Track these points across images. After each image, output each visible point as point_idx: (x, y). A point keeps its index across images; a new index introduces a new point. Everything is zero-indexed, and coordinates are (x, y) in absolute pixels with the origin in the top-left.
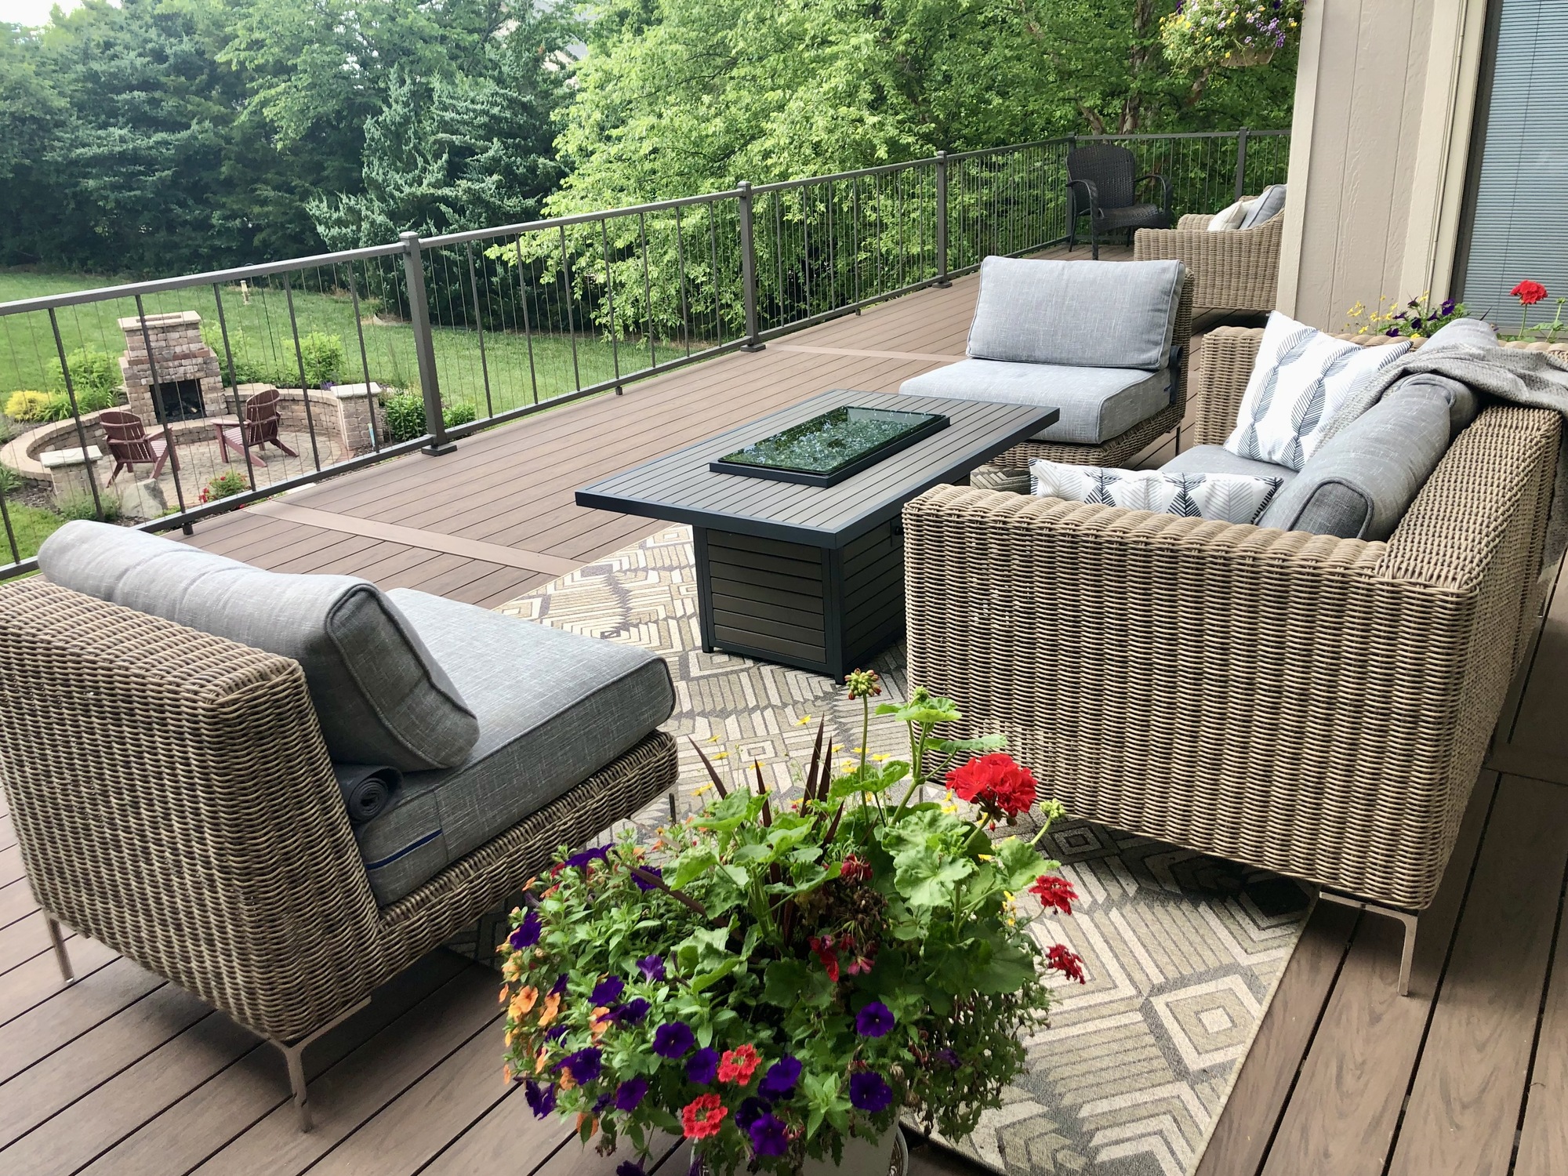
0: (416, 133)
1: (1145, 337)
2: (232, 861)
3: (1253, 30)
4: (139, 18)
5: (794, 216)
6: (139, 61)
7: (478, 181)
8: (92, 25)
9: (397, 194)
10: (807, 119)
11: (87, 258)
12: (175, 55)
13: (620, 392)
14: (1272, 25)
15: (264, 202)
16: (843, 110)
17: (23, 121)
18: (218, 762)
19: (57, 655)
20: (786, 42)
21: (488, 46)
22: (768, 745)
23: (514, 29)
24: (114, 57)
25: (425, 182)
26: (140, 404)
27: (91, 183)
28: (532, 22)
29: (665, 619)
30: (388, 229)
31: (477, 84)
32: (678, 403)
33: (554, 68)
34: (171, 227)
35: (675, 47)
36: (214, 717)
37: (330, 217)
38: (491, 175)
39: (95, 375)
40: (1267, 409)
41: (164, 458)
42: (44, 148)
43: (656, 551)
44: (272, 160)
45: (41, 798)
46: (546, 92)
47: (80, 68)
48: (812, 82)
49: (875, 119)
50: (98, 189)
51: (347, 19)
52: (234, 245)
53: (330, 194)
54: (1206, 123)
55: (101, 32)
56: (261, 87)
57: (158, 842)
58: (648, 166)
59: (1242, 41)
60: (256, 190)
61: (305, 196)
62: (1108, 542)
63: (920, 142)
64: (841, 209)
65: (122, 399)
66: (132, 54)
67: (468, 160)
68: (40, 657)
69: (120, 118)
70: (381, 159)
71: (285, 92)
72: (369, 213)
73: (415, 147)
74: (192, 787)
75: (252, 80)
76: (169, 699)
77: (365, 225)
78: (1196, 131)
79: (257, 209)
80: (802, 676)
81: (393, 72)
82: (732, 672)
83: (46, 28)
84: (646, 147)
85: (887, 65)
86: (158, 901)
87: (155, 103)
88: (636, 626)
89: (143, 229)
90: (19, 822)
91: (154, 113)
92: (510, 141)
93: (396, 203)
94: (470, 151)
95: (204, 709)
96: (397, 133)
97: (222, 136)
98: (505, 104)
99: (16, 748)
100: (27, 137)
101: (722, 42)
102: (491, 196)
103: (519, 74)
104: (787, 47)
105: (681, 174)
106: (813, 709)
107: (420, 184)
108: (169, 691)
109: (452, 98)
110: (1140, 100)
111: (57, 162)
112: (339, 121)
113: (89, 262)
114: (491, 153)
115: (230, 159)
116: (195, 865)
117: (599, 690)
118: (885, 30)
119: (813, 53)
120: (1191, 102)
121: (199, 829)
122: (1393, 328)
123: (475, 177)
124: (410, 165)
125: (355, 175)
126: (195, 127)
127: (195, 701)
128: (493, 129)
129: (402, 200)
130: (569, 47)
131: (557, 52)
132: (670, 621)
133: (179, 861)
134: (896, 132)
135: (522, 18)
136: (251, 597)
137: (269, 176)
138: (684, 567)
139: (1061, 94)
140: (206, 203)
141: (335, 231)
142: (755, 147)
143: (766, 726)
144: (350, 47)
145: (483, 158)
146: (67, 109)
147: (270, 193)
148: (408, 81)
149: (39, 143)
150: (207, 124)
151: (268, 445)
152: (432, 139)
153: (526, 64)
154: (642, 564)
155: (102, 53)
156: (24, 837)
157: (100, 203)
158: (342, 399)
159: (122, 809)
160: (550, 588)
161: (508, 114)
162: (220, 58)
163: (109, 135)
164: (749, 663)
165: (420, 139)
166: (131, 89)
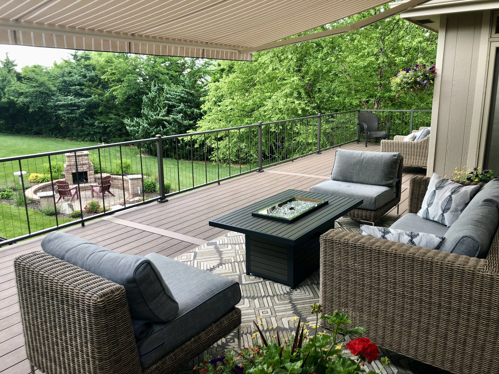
0: (158, 100)
1: (388, 176)
2: (96, 355)
3: (419, 83)
4: (80, 65)
5: (272, 130)
6: (79, 78)
7: (176, 115)
8: (66, 67)
9: (151, 118)
10: (277, 102)
11: (57, 134)
12: (89, 76)
13: (219, 184)
14: (425, 82)
15: (111, 119)
16: (289, 99)
17: (43, 93)
18: (95, 321)
19: (45, 279)
20: (272, 79)
21: (181, 76)
22: (269, 310)
23: (189, 72)
24: (71, 76)
25: (160, 115)
26: (69, 178)
27: (61, 112)
28: (195, 70)
29: (234, 262)
30: (148, 128)
31: (177, 87)
32: (237, 188)
33: (200, 83)
34: (83, 125)
35: (238, 79)
36: (96, 306)
37: (131, 124)
38: (180, 114)
39: (56, 169)
40: (432, 203)
41: (74, 195)
42: (48, 102)
43: (231, 238)
44: (115, 107)
45: (34, 325)
46: (198, 90)
47: (61, 79)
48: (279, 91)
49: (298, 102)
50: (62, 114)
51: (140, 67)
52: (101, 131)
53: (131, 117)
54: (400, 107)
55: (68, 69)
56: (113, 86)
57: (72, 345)
58: (229, 114)
59: (416, 86)
60: (109, 115)
61: (123, 117)
62: (390, 253)
63: (312, 109)
64: (287, 128)
65: (63, 176)
66: (77, 76)
67: (173, 109)
68: (39, 279)
69: (71, 94)
70: (147, 108)
71: (120, 87)
72: (142, 123)
73: (158, 105)
74: (85, 328)
75: (111, 83)
76: (81, 298)
77: (141, 127)
78: (397, 109)
79: (109, 121)
80: (279, 285)
81: (153, 83)
82: (256, 283)
83: (52, 67)
84: (229, 108)
85: (302, 87)
86: (69, 365)
87: (82, 90)
88: (225, 264)
89: (74, 126)
90: (25, 332)
91: (81, 92)
92: (186, 104)
93: (151, 121)
94: (174, 106)
95: (92, 303)
96: (152, 100)
97: (100, 100)
98: (185, 93)
99: (27, 308)
100: (43, 98)
101: (252, 79)
102: (180, 120)
103: (190, 85)
104: (272, 80)
105: (238, 116)
106: (283, 298)
107: (158, 116)
108: (81, 296)
109: (170, 91)
110: (380, 99)
111: (51, 106)
112: (135, 96)
113: (58, 135)
114: (180, 107)
115: (102, 106)
116: (83, 355)
117: (217, 294)
118: (302, 76)
119: (280, 83)
120: (395, 100)
121: (86, 343)
122: (469, 177)
123: (175, 114)
124: (156, 110)
125: (139, 112)
126: (93, 97)
127: (90, 300)
128: (182, 100)
129: (153, 120)
130: (206, 78)
131: (202, 79)
132: (235, 263)
133: (78, 353)
134: (304, 106)
135: (192, 69)
136: (109, 262)
137: (113, 111)
138: (240, 244)
139: (355, 97)
140: (94, 118)
141: (132, 128)
142: (261, 109)
143: (268, 303)
144: (140, 75)
145: (178, 109)
146: (56, 91)
147: (113, 116)
148: (157, 85)
149: (47, 100)
150: (96, 96)
151: (106, 192)
152: (163, 102)
153: (192, 82)
154: (226, 242)
155: (68, 75)
156: (26, 337)
157: (63, 118)
158: (131, 179)
159: (61, 332)
160: (197, 250)
161: (186, 96)
162: (102, 77)
163: (67, 98)
164: (262, 280)
165: (159, 102)
166: (75, 85)
